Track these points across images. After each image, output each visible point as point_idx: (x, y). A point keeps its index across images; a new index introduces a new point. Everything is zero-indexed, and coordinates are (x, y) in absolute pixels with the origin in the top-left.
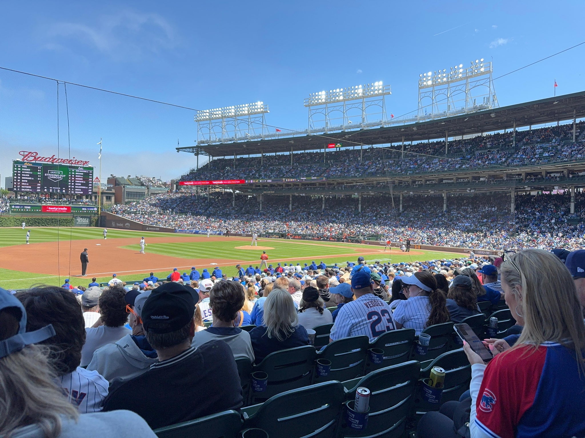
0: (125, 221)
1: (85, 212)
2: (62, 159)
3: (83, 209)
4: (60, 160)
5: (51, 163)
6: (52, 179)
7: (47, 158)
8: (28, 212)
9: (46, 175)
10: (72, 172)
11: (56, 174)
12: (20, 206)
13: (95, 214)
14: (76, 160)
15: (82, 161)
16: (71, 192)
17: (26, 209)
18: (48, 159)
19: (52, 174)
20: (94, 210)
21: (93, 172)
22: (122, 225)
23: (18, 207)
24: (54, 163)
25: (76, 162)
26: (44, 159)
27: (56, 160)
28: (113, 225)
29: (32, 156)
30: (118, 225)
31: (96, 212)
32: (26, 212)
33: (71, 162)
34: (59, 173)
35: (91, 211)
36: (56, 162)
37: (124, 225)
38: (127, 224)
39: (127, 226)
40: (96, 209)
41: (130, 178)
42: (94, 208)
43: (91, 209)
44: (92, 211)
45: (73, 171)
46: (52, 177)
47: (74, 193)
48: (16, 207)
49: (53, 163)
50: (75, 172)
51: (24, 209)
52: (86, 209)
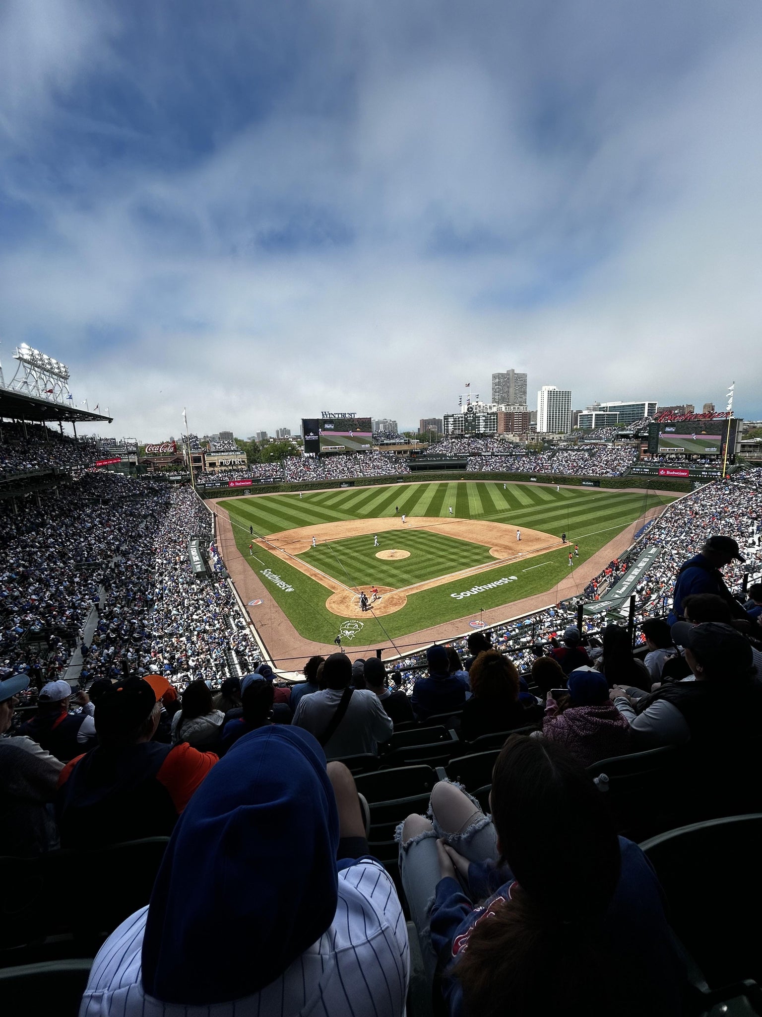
1: (705, 476)
3: (703, 473)
12: (640, 468)
14: (716, 413)
15: (723, 413)
17: (645, 472)
20: (717, 475)
23: (639, 470)
25: (716, 414)
31: (719, 477)
32: (645, 475)
40: (719, 474)
42: (717, 472)
43: (713, 474)
44: (715, 476)
48: (637, 470)
51: (643, 471)
52: (706, 473)
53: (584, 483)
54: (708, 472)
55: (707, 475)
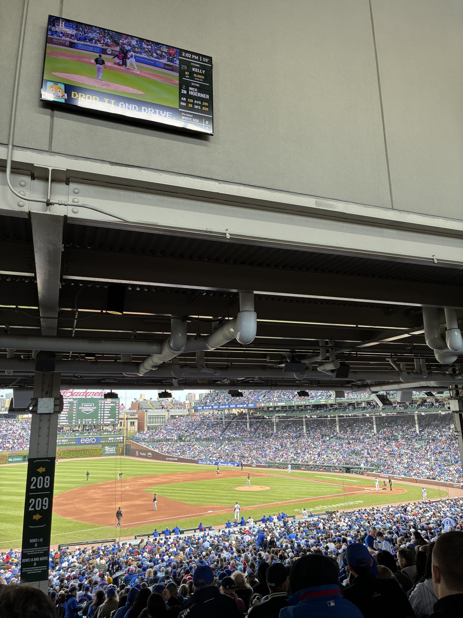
0: (147, 451)
1: (112, 441)
2: (94, 393)
3: (110, 439)
4: (92, 394)
5: (84, 397)
6: (85, 411)
7: (81, 393)
8: (65, 445)
9: (80, 408)
10: (101, 403)
11: (89, 407)
13: (121, 442)
16: (100, 422)
17: (63, 442)
18: (83, 393)
19: (86, 407)
20: (120, 440)
21: (119, 402)
22: (144, 454)
24: (88, 397)
26: (79, 393)
27: (89, 393)
28: (137, 454)
29: (69, 392)
30: (141, 454)
31: (122, 441)
32: (63, 445)
33: (101, 395)
34: (91, 406)
35: (117, 440)
36: (89, 396)
37: (147, 454)
38: (150, 454)
39: (149, 455)
40: (121, 438)
41: (152, 400)
43: (118, 438)
44: (119, 440)
45: (103, 402)
46: (85, 410)
47: (103, 422)
49: (86, 396)
50: (104, 403)
51: (61, 442)
52: (113, 439)
53: (10, 460)
54: (114, 437)
55: (113, 440)
